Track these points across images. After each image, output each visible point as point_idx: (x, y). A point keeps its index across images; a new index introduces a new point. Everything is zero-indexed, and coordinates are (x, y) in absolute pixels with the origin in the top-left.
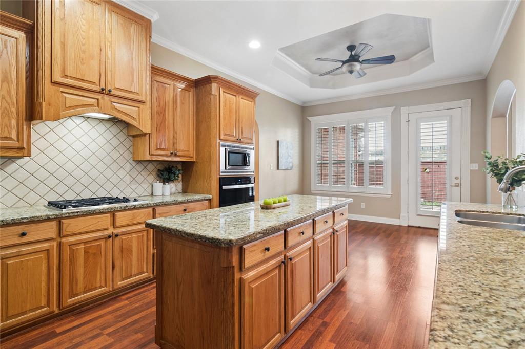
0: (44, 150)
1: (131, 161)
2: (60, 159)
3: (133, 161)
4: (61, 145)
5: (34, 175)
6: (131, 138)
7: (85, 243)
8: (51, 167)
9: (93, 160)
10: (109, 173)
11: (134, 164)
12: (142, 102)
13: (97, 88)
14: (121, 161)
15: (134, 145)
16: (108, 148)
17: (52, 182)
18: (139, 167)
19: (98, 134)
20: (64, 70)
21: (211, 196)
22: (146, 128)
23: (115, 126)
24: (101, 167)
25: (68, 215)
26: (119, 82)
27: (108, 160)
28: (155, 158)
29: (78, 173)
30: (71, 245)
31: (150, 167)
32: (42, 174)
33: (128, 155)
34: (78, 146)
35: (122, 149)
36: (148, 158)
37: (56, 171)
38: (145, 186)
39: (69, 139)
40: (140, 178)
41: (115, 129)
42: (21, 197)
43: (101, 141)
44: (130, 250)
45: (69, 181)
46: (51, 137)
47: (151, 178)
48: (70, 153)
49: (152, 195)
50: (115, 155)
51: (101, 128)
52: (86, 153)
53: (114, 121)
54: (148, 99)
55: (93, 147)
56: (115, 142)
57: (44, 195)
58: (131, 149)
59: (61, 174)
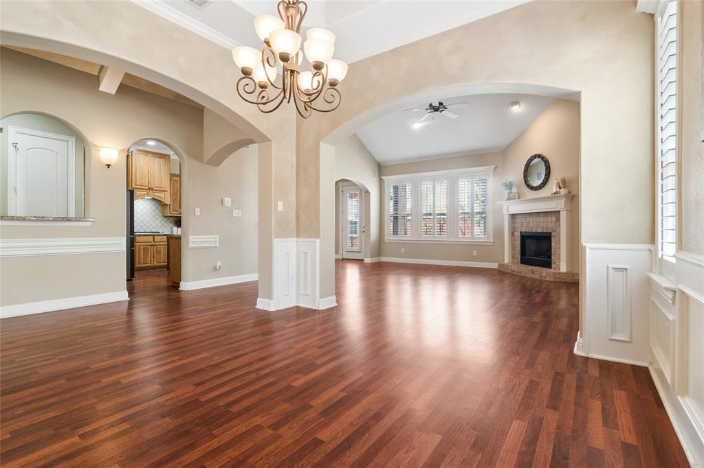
1: (161, 216)
3: (163, 216)
6: (161, 207)
7: (143, 245)
10: (151, 222)
11: (163, 218)
12: (166, 191)
13: (147, 188)
14: (157, 216)
15: (162, 209)
16: (151, 211)
18: (166, 220)
20: (136, 183)
22: (168, 202)
26: (155, 183)
27: (151, 216)
28: (172, 215)
30: (139, 246)
31: (171, 219)
33: (160, 214)
35: (157, 211)
36: (169, 215)
38: (169, 228)
40: (166, 225)
41: (154, 202)
43: (148, 207)
44: (160, 252)
47: (171, 225)
49: (172, 232)
51: (148, 202)
53: (153, 199)
54: (168, 190)
58: (161, 211)
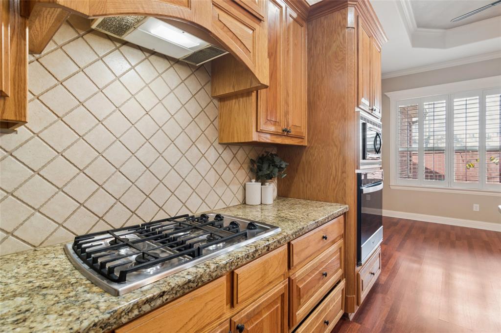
0: (64, 116)
1: (216, 144)
2: (99, 137)
3: (219, 143)
4: (99, 106)
5: (41, 173)
6: (216, 102)
8: (80, 153)
9: (160, 142)
10: (184, 167)
11: (220, 149)
14: (203, 144)
15: (220, 116)
16: (183, 118)
17: (82, 188)
18: (227, 156)
19: (168, 90)
21: (347, 206)
23: (193, 76)
24: (172, 154)
25: (136, 312)
29: (133, 168)
32: (60, 170)
33: (212, 133)
34: (132, 110)
37: (90, 164)
38: (235, 188)
39: (116, 92)
40: (228, 175)
41: (193, 84)
42: (10, 230)
45: (117, 185)
46: (80, 86)
47: (242, 175)
48: (117, 123)
49: (244, 203)
50: (194, 132)
52: (146, 126)
55: (160, 114)
56: (193, 107)
57: (65, 221)
58: (216, 123)
59: (100, 171)
